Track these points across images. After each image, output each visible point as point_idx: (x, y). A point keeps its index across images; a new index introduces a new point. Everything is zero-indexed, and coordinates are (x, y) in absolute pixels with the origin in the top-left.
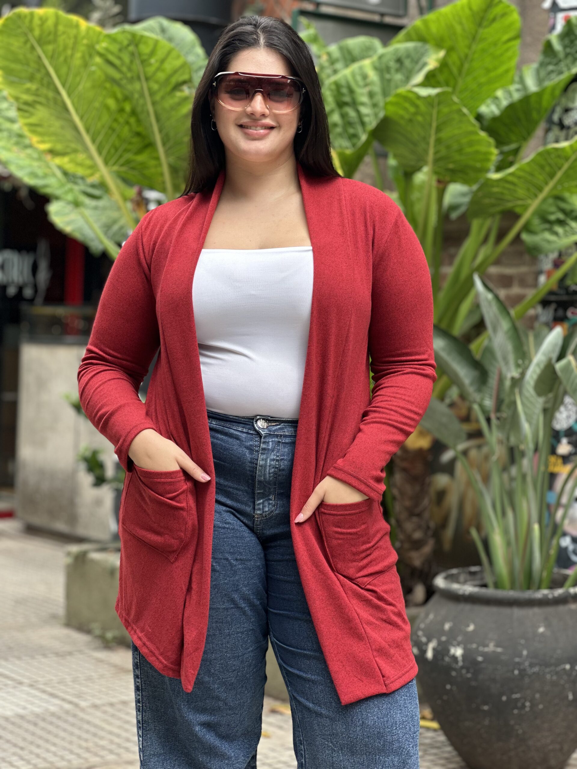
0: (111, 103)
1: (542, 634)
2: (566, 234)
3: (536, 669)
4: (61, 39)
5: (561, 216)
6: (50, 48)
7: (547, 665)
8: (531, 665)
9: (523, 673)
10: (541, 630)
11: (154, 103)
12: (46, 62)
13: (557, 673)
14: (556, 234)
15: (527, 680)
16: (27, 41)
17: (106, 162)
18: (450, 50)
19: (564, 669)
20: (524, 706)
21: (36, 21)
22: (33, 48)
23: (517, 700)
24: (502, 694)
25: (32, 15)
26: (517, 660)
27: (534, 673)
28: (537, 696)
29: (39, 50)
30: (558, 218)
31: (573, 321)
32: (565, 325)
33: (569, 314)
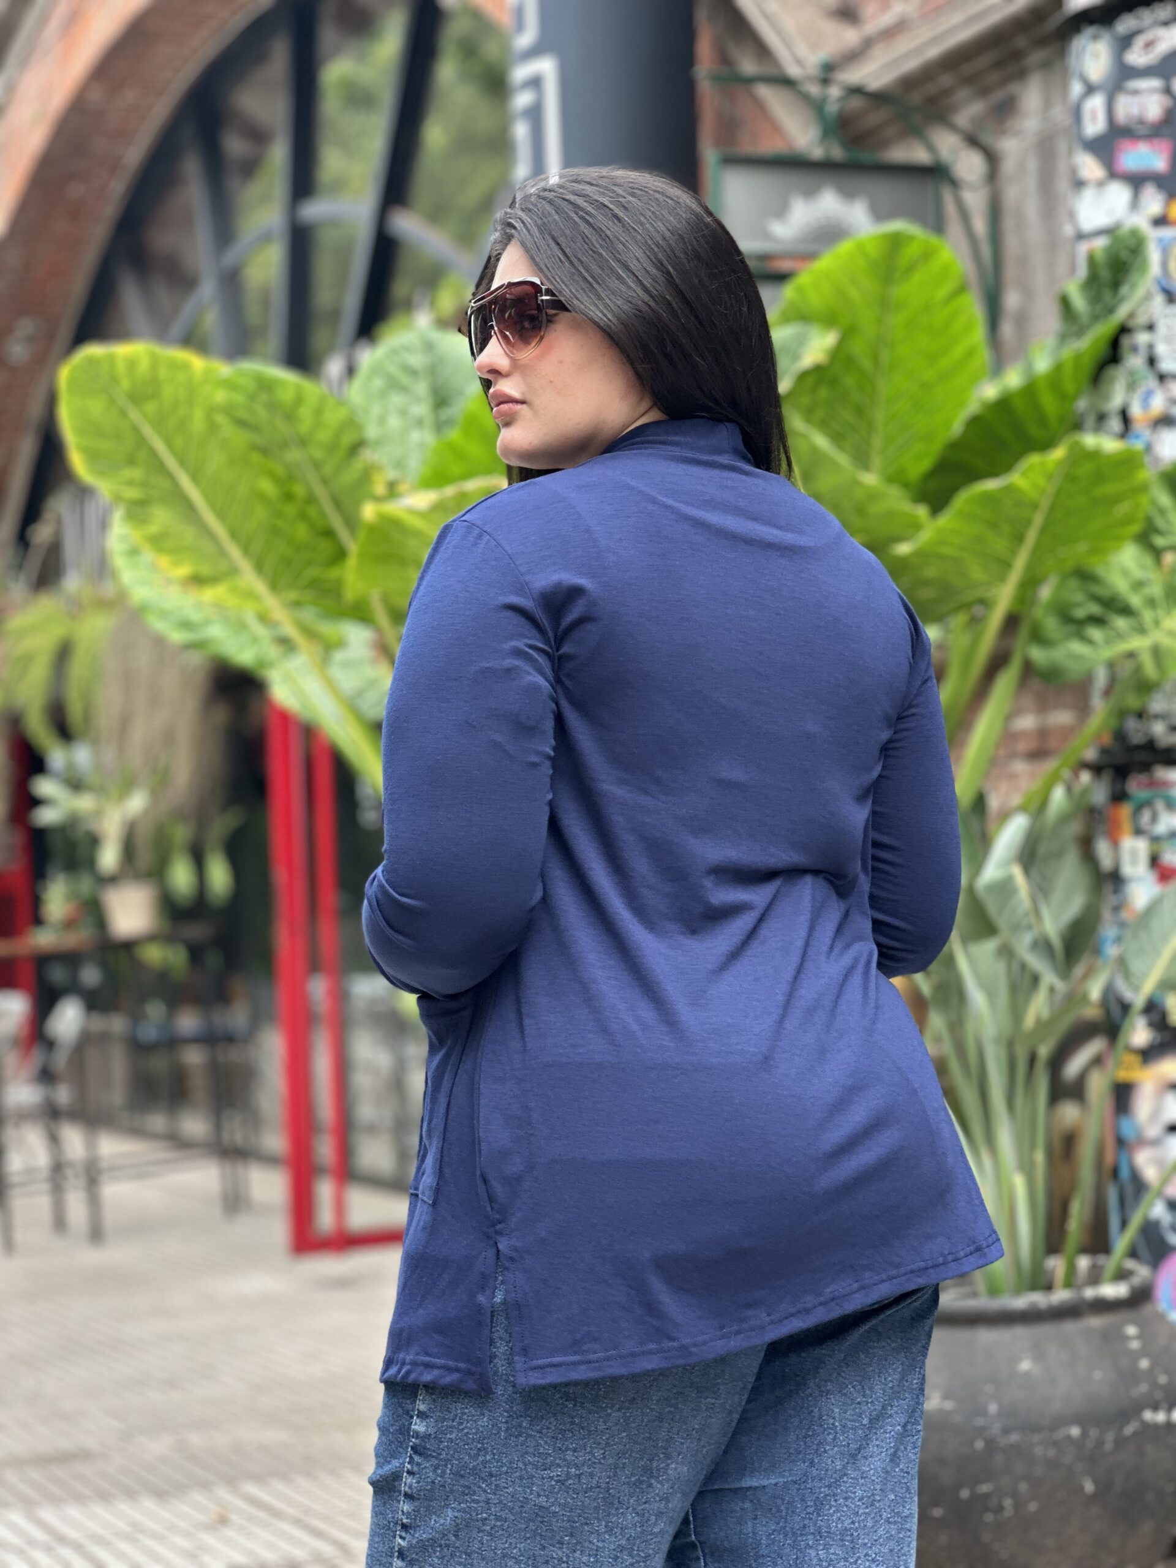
0: (267, 486)
1: (1027, 1374)
2: (1108, 642)
3: (1014, 1437)
4: (167, 391)
5: (1095, 609)
6: (150, 407)
7: (1036, 1429)
8: (1006, 1431)
9: (991, 1444)
10: (1025, 1365)
11: (325, 481)
12: (148, 431)
13: (1056, 1444)
14: (1089, 642)
15: (999, 1459)
16: (112, 401)
17: (274, 586)
18: (848, 334)
19: (1069, 1437)
20: (1000, 1508)
21: (121, 368)
22: (123, 413)
23: (986, 1496)
24: (959, 1486)
25: (111, 358)
26: (980, 1422)
27: (1012, 1446)
28: (1023, 1487)
29: (134, 415)
30: (1089, 613)
31: (1136, 800)
32: (1125, 809)
33: (1129, 787)
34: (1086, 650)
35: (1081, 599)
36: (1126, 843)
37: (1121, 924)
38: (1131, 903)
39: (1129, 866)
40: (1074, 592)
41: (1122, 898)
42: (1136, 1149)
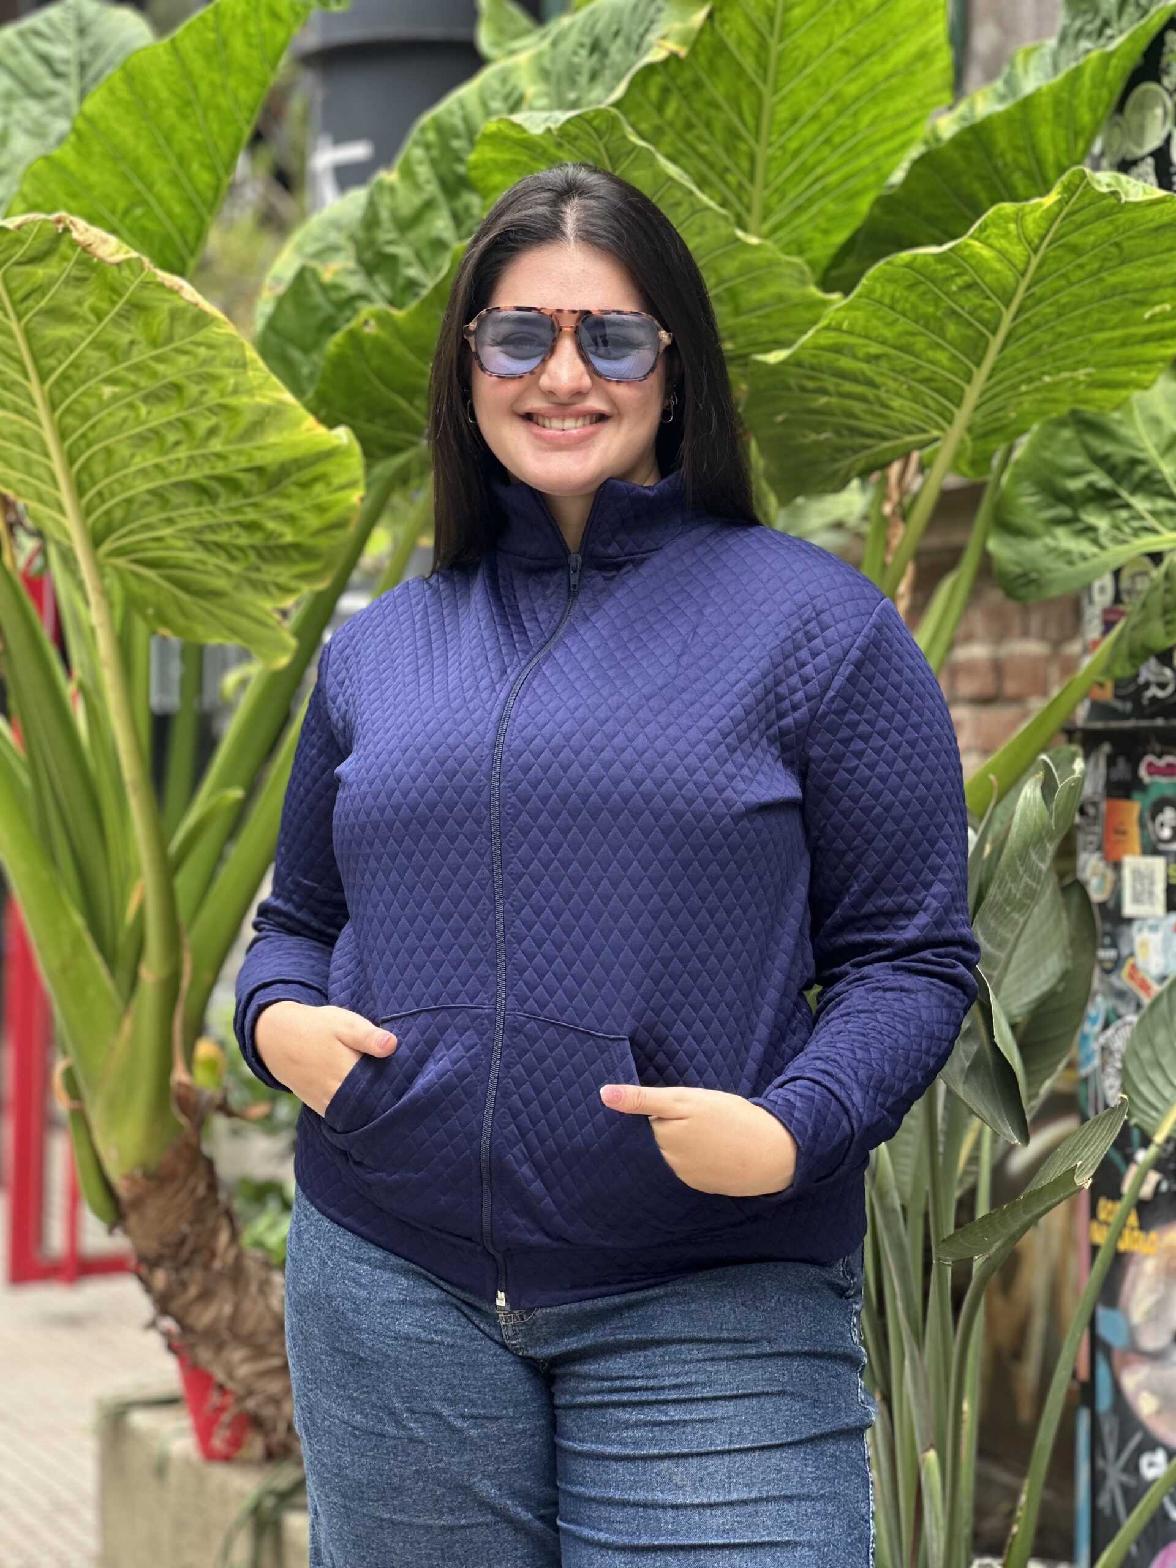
2: (1119, 533)
5: (1100, 479)
14: (1089, 532)
30: (1091, 485)
31: (1154, 795)
32: (1134, 808)
33: (1143, 772)
34: (1083, 546)
35: (1078, 460)
36: (1133, 862)
37: (1121, 994)
38: (1140, 960)
39: (1137, 900)
40: (1067, 448)
41: (1125, 951)
42: (1126, 1363)
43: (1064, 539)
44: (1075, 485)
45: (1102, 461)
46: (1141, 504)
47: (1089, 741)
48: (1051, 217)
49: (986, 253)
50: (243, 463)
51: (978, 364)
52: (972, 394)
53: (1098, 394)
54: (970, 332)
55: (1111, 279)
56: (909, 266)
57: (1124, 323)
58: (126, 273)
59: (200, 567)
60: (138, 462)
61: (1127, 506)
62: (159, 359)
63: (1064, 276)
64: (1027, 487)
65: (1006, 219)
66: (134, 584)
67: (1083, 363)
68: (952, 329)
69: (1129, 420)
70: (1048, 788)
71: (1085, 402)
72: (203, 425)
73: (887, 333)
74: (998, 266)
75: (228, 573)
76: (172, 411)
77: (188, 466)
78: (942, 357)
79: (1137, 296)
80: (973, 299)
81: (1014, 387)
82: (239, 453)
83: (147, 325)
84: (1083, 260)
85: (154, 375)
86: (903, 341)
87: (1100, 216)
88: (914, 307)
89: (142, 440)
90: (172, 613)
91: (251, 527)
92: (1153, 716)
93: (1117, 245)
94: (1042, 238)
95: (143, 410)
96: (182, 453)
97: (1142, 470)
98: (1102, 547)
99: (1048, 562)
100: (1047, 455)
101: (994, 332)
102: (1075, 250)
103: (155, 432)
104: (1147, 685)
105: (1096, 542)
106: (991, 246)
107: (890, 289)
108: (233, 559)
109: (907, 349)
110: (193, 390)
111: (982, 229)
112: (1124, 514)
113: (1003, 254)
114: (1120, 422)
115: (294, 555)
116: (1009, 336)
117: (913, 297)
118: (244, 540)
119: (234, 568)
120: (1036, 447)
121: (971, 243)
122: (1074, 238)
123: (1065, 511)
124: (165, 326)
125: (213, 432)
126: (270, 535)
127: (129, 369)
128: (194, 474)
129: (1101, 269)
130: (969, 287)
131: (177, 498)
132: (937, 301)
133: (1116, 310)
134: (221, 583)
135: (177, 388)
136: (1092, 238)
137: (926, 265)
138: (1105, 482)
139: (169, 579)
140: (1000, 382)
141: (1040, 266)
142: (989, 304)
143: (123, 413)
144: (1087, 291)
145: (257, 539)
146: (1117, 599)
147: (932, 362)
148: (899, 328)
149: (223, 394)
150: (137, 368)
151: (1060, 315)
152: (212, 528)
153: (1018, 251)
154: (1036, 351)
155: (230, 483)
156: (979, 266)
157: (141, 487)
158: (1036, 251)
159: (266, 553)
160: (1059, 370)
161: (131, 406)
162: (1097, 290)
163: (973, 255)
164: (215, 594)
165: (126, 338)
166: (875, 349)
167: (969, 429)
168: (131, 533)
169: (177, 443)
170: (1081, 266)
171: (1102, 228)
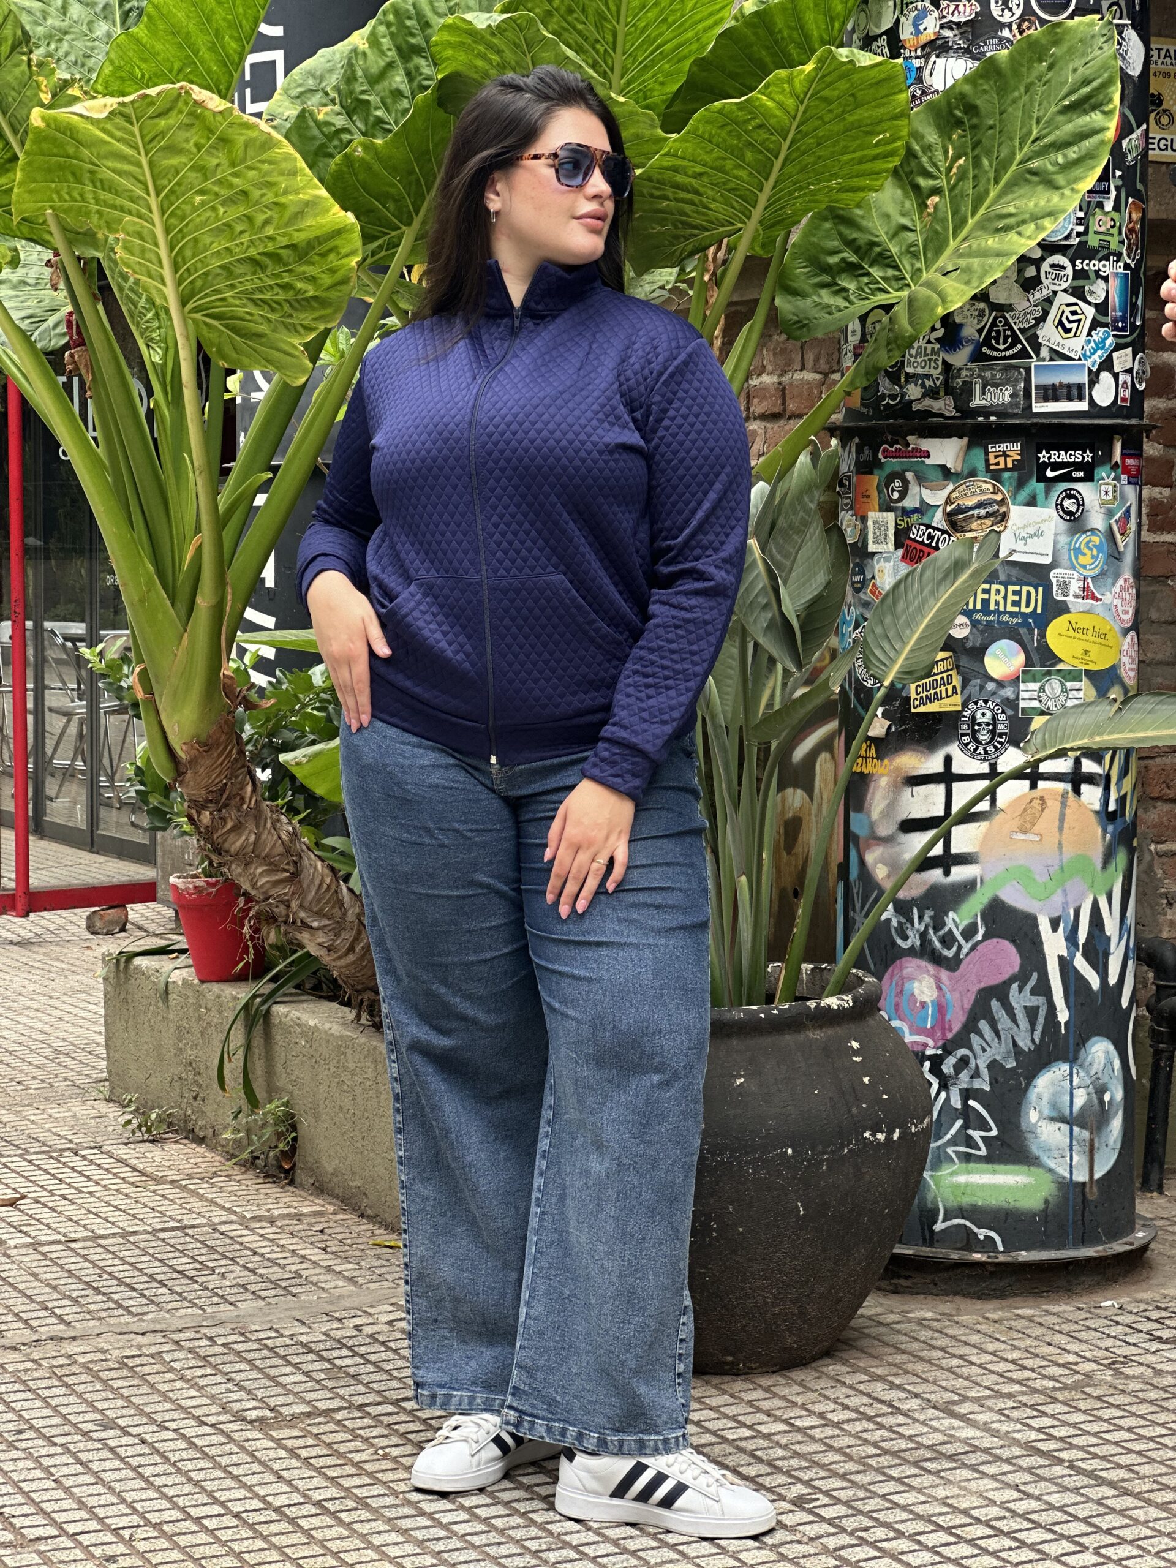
5: (850, 255)
14: (842, 292)
30: (843, 260)
31: (888, 470)
32: (874, 480)
33: (880, 456)
34: (840, 302)
35: (835, 243)
36: (873, 516)
37: (866, 605)
38: (878, 582)
39: (876, 542)
40: (828, 236)
41: (869, 576)
42: (868, 847)
43: (826, 297)
44: (833, 260)
45: (850, 244)
46: (876, 272)
47: (845, 434)
48: (811, 79)
49: (770, 104)
50: (285, 241)
51: (767, 179)
52: (763, 199)
53: (844, 196)
54: (760, 157)
55: (850, 118)
56: (720, 112)
57: (861, 148)
58: (219, 118)
59: (248, 317)
60: (215, 247)
61: (868, 274)
62: (235, 175)
63: (821, 118)
64: (800, 262)
65: (781, 80)
66: (205, 331)
67: (835, 176)
68: (749, 155)
69: (868, 215)
70: (815, 456)
71: (836, 201)
72: (260, 218)
73: (707, 158)
74: (778, 113)
75: (269, 320)
76: (242, 210)
77: (248, 247)
78: (743, 174)
79: (867, 129)
80: (763, 135)
81: (791, 193)
82: (284, 235)
83: (230, 152)
84: (832, 106)
85: (231, 186)
86: (717, 164)
87: (843, 76)
88: (724, 140)
89: (218, 231)
90: (228, 350)
91: (286, 287)
92: (888, 418)
93: (853, 95)
94: (806, 94)
95: (221, 210)
96: (245, 238)
97: (877, 249)
98: (851, 303)
99: (815, 313)
100: (815, 239)
101: (777, 158)
102: (827, 100)
103: (228, 225)
104: (883, 397)
105: (847, 299)
106: (773, 99)
107: (709, 128)
108: (273, 310)
109: (720, 169)
110: (256, 194)
111: (766, 87)
112: (866, 280)
113: (780, 105)
114: (863, 217)
115: (315, 305)
116: (786, 159)
117: (724, 134)
118: (281, 297)
119: (273, 317)
120: (808, 233)
121: (758, 96)
122: (826, 93)
123: (827, 278)
124: (240, 153)
125: (267, 222)
126: (299, 292)
127: (214, 183)
128: (252, 252)
129: (843, 112)
130: (760, 126)
131: (239, 269)
132: (739, 137)
133: (855, 139)
134: (263, 328)
135: (245, 193)
136: (836, 93)
137: (732, 112)
138: (853, 258)
139: (227, 326)
140: (781, 190)
141: (805, 112)
142: (773, 138)
143: (209, 213)
144: (836, 127)
145: (290, 295)
146: (864, 339)
147: (736, 178)
148: (715, 155)
149: (277, 195)
150: (220, 182)
151: (819, 144)
152: (260, 290)
153: (790, 102)
154: (803, 169)
155: (274, 257)
156: (766, 113)
157: (216, 263)
158: (802, 103)
159: (296, 305)
160: (819, 181)
161: (213, 209)
162: (841, 126)
163: (762, 105)
164: (260, 336)
165: (215, 161)
166: (699, 169)
167: (761, 222)
168: (206, 295)
169: (242, 232)
170: (830, 111)
171: (843, 85)
